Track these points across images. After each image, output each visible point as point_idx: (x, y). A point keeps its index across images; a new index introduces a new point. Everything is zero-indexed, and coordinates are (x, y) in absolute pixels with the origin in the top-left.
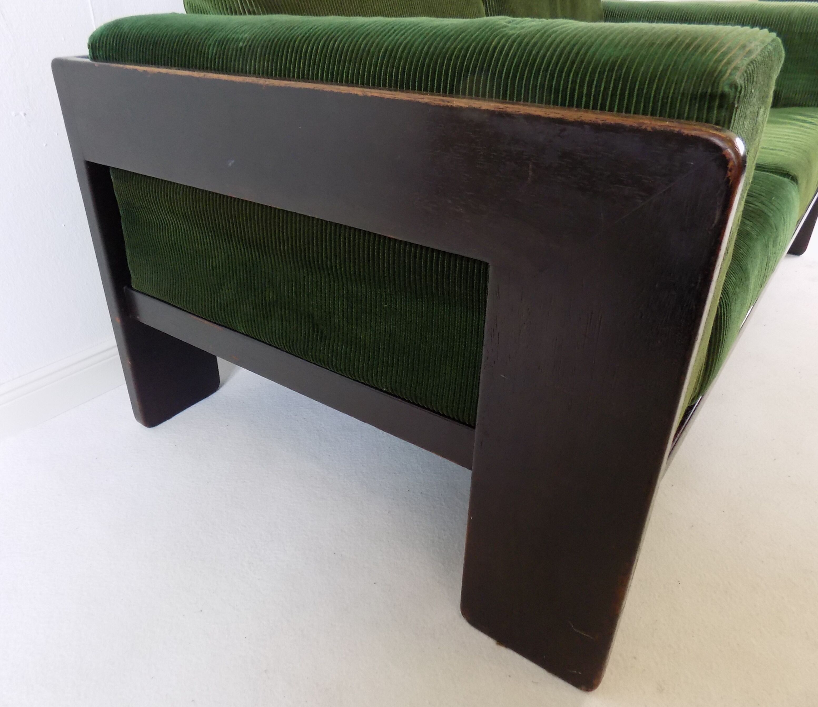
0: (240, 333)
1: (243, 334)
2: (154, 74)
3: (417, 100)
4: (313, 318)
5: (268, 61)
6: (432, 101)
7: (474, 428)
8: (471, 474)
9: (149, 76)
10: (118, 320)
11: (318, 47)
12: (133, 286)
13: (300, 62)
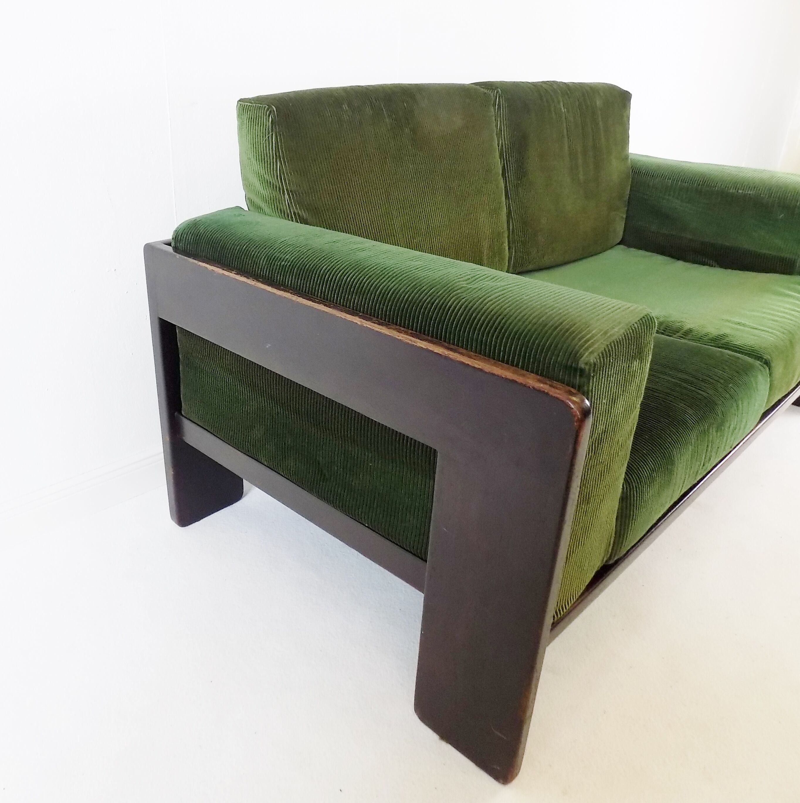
0: (263, 464)
1: (265, 465)
2: (219, 274)
3: (395, 336)
4: (319, 464)
5: (301, 280)
6: (404, 339)
7: (426, 561)
8: (423, 597)
9: (215, 274)
10: (168, 439)
11: (336, 278)
12: (183, 413)
13: (323, 286)
